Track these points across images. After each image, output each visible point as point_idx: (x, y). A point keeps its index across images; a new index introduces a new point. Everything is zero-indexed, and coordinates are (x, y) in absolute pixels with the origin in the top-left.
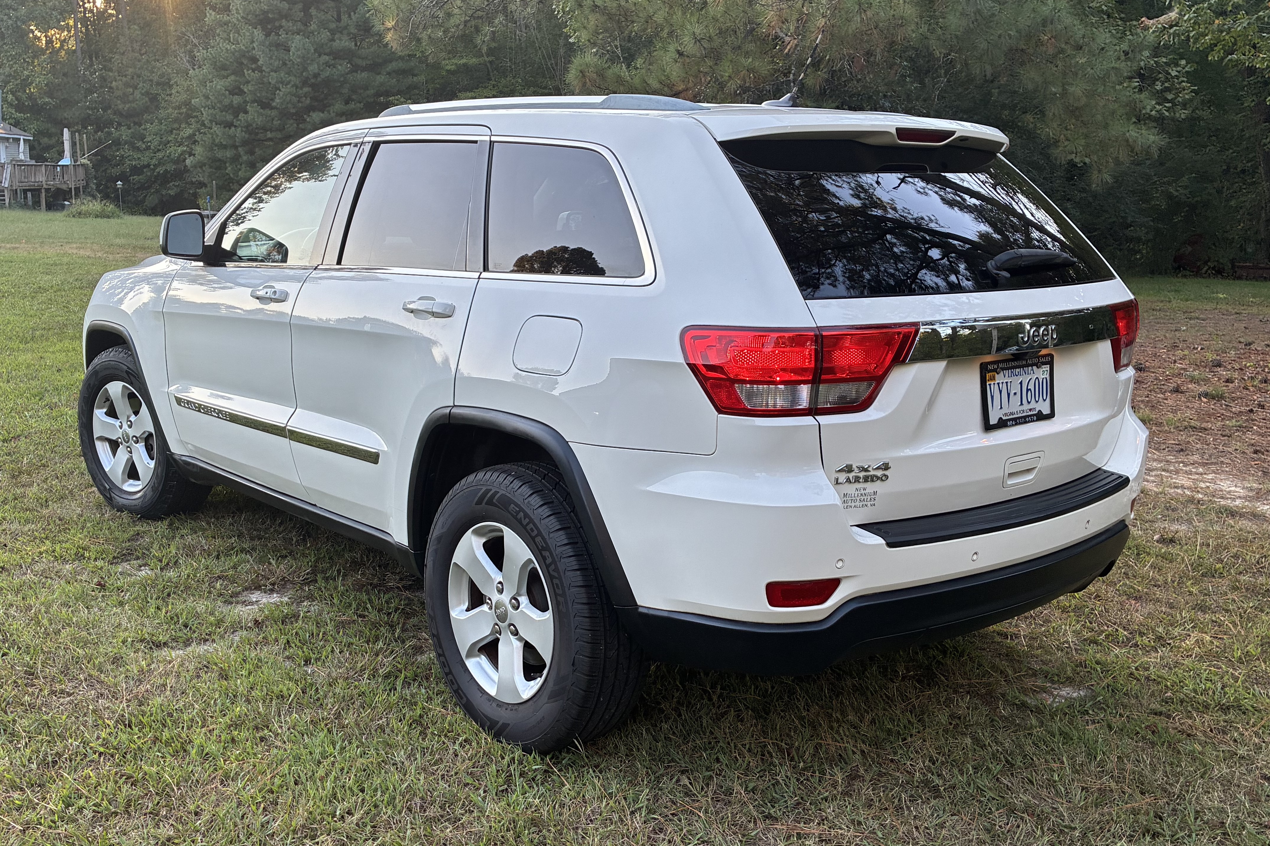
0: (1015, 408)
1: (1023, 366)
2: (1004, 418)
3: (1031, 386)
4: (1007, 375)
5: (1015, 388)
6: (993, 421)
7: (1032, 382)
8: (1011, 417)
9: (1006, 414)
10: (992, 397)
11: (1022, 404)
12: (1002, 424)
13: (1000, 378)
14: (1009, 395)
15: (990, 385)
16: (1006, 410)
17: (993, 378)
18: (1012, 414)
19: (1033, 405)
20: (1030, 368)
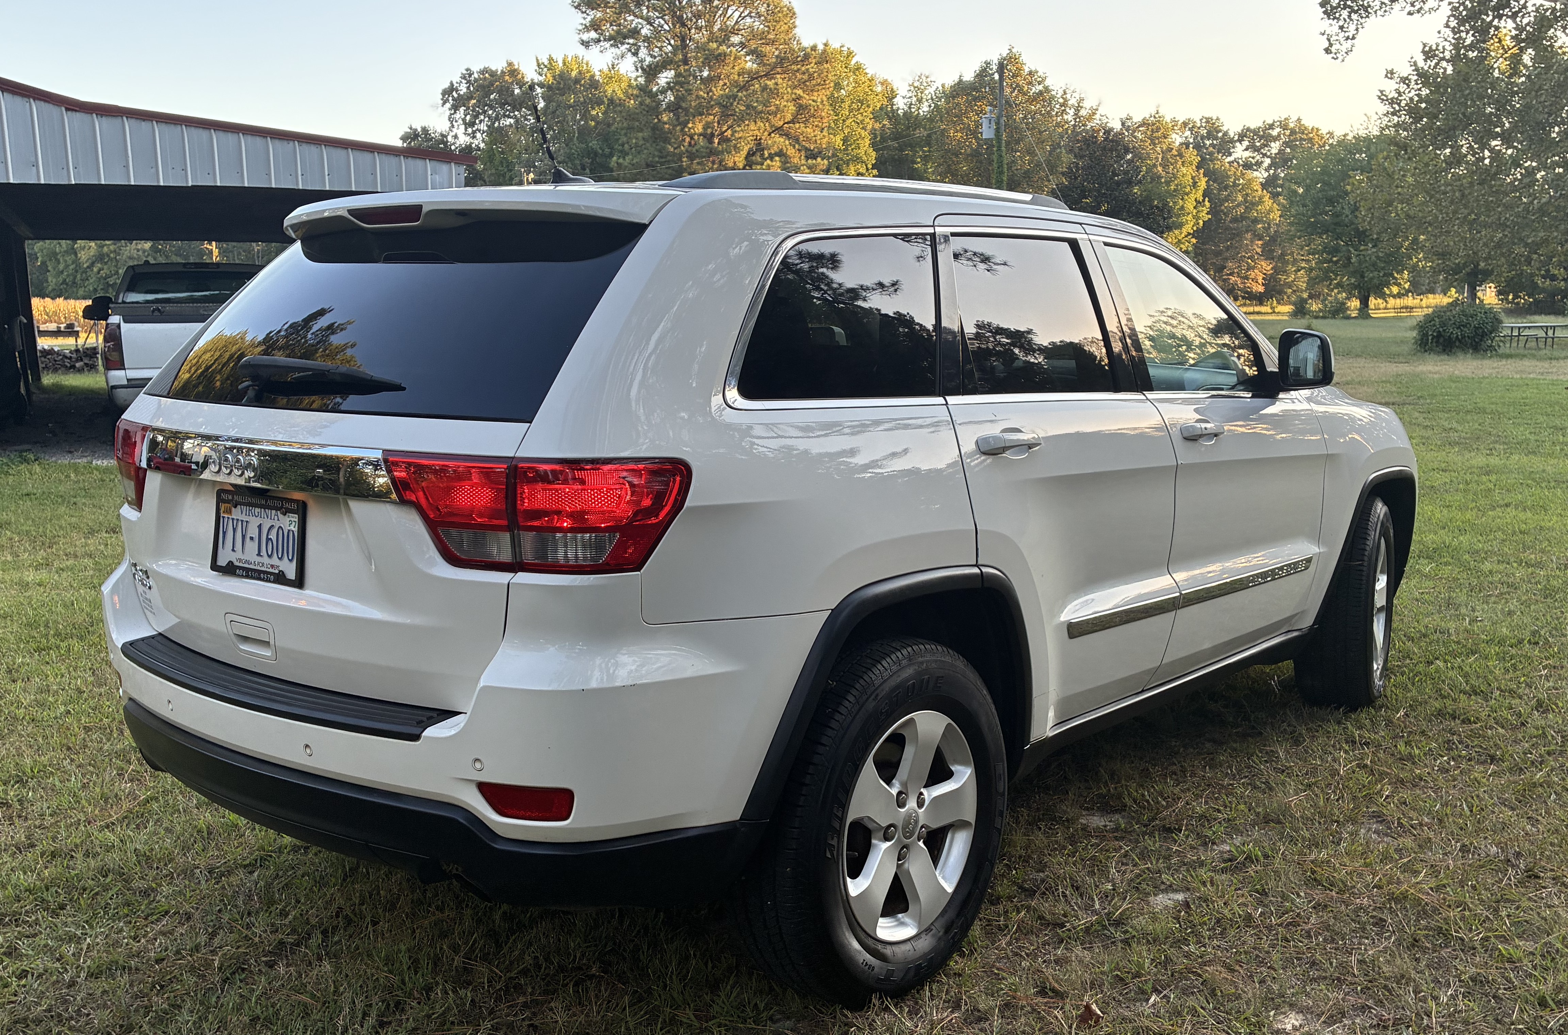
0: (249, 555)
1: (261, 506)
2: (237, 564)
3: (273, 536)
4: (244, 512)
5: (253, 531)
6: (222, 562)
7: (274, 531)
8: (246, 566)
9: (240, 560)
10: (224, 533)
11: (259, 555)
12: (230, 570)
13: (237, 513)
14: (244, 537)
15: (224, 517)
16: (239, 554)
17: (229, 512)
18: (247, 562)
19: (275, 561)
20: (273, 512)
